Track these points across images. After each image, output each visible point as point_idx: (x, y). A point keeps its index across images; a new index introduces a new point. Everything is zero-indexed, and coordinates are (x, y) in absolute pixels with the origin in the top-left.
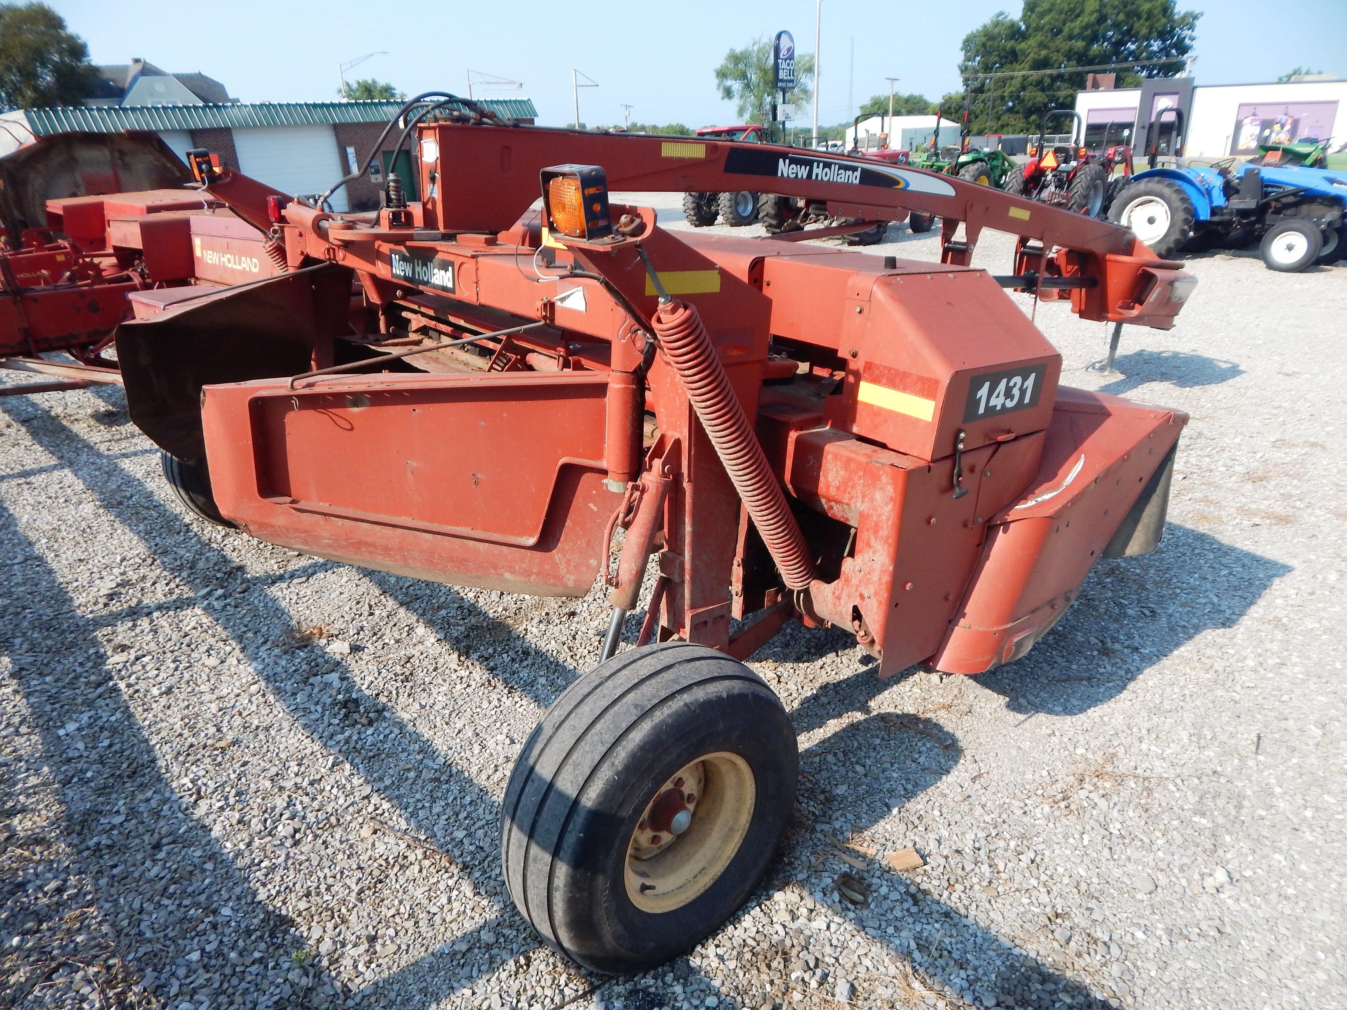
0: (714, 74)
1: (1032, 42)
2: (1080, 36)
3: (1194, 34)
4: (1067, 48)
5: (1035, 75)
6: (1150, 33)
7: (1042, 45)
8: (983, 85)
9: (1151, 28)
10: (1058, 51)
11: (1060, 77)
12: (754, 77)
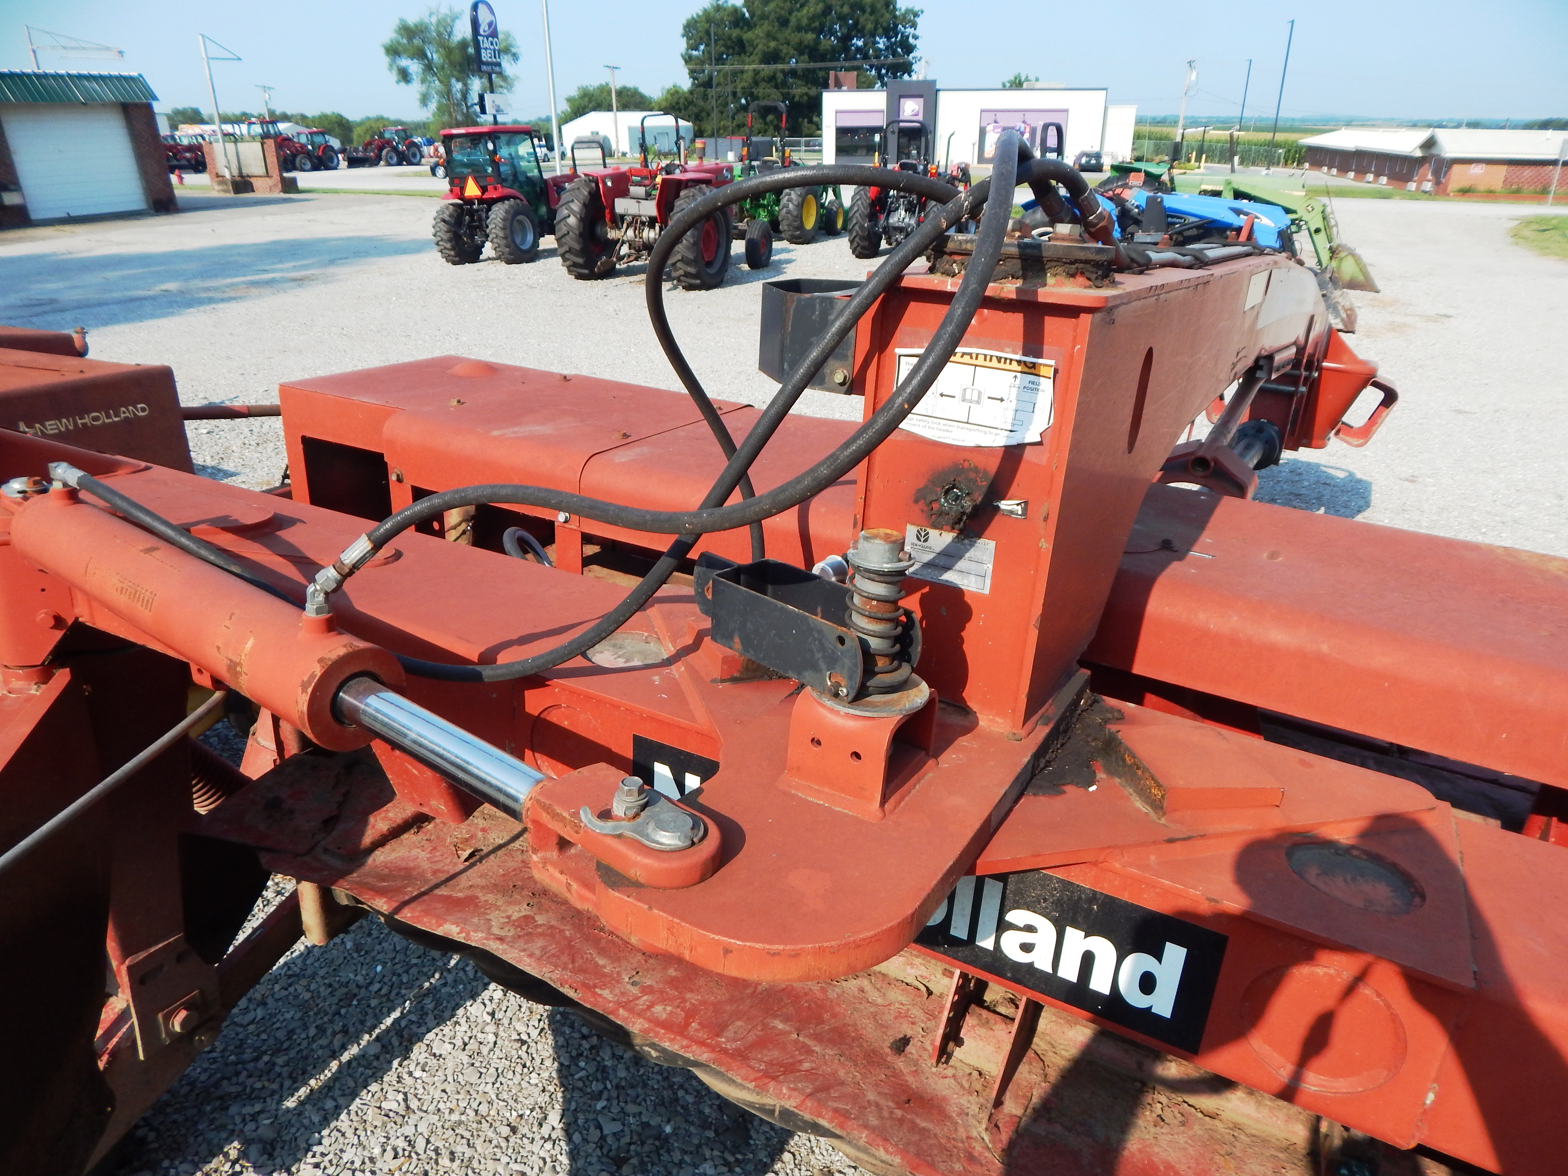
0: (382, 51)
1: (759, 31)
2: (808, 29)
3: (917, 32)
4: (796, 40)
5: (767, 69)
6: (876, 29)
7: (770, 36)
8: (711, 78)
9: (876, 23)
10: (788, 44)
11: (793, 73)
12: (436, 57)
